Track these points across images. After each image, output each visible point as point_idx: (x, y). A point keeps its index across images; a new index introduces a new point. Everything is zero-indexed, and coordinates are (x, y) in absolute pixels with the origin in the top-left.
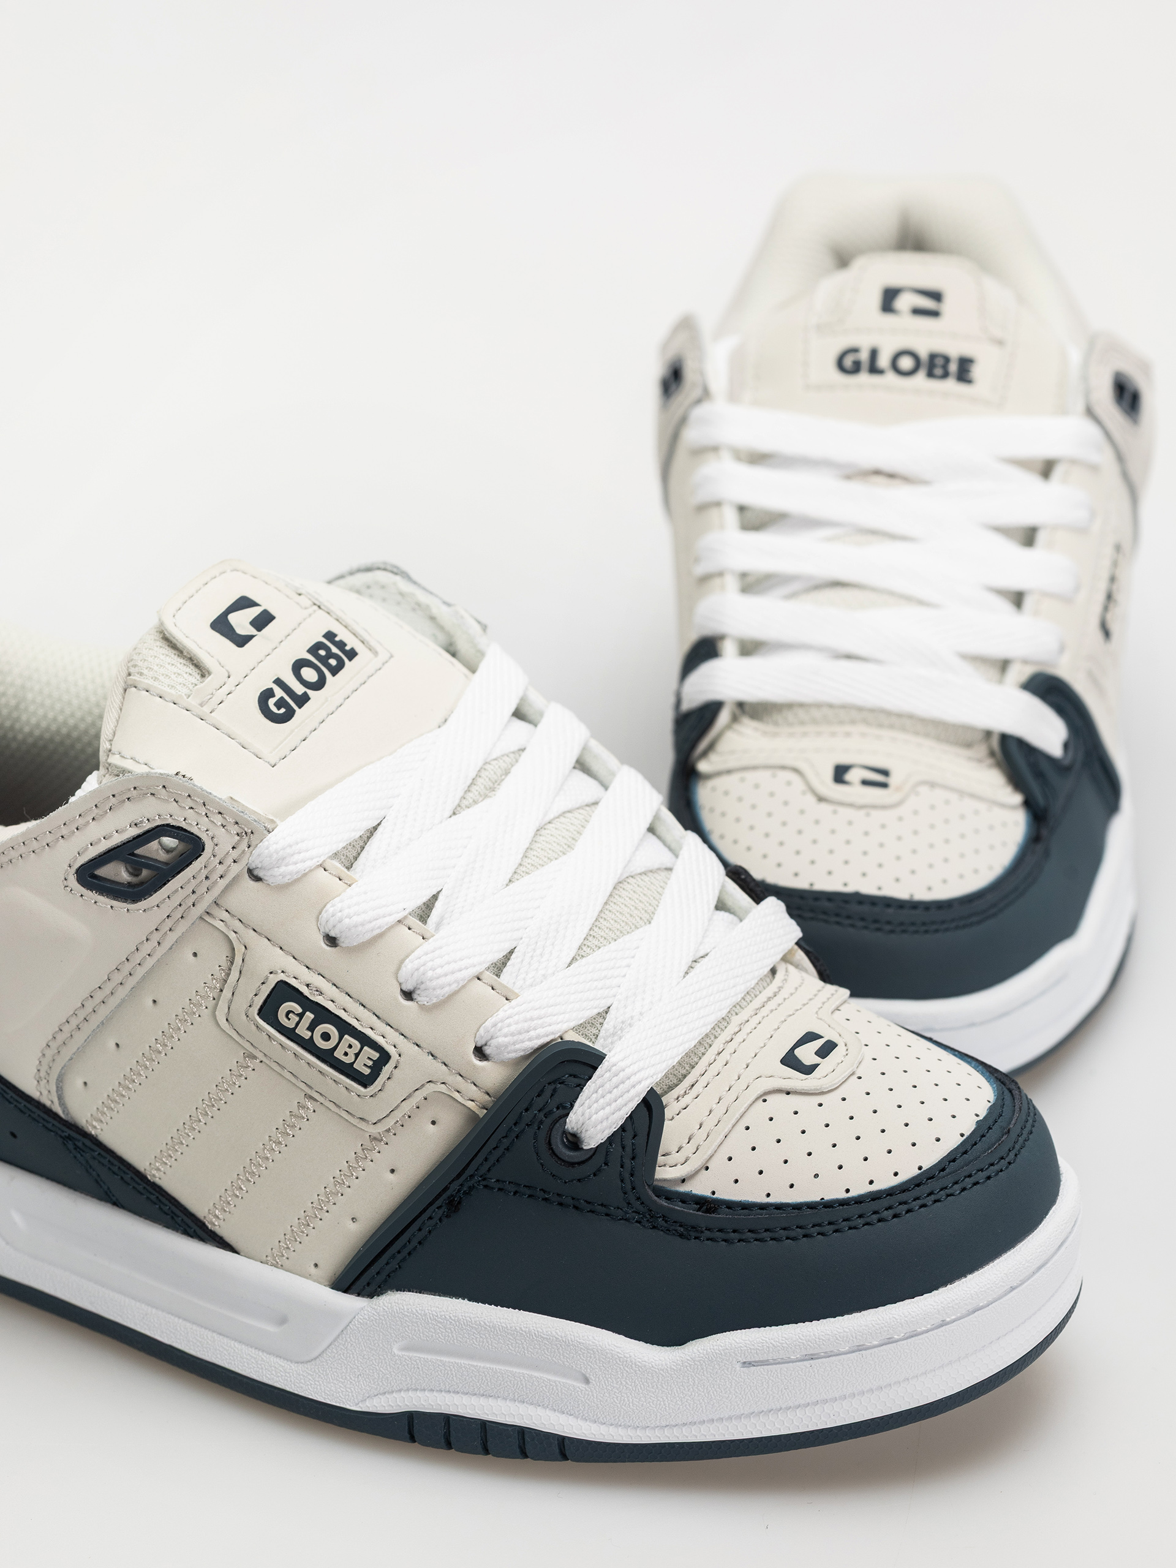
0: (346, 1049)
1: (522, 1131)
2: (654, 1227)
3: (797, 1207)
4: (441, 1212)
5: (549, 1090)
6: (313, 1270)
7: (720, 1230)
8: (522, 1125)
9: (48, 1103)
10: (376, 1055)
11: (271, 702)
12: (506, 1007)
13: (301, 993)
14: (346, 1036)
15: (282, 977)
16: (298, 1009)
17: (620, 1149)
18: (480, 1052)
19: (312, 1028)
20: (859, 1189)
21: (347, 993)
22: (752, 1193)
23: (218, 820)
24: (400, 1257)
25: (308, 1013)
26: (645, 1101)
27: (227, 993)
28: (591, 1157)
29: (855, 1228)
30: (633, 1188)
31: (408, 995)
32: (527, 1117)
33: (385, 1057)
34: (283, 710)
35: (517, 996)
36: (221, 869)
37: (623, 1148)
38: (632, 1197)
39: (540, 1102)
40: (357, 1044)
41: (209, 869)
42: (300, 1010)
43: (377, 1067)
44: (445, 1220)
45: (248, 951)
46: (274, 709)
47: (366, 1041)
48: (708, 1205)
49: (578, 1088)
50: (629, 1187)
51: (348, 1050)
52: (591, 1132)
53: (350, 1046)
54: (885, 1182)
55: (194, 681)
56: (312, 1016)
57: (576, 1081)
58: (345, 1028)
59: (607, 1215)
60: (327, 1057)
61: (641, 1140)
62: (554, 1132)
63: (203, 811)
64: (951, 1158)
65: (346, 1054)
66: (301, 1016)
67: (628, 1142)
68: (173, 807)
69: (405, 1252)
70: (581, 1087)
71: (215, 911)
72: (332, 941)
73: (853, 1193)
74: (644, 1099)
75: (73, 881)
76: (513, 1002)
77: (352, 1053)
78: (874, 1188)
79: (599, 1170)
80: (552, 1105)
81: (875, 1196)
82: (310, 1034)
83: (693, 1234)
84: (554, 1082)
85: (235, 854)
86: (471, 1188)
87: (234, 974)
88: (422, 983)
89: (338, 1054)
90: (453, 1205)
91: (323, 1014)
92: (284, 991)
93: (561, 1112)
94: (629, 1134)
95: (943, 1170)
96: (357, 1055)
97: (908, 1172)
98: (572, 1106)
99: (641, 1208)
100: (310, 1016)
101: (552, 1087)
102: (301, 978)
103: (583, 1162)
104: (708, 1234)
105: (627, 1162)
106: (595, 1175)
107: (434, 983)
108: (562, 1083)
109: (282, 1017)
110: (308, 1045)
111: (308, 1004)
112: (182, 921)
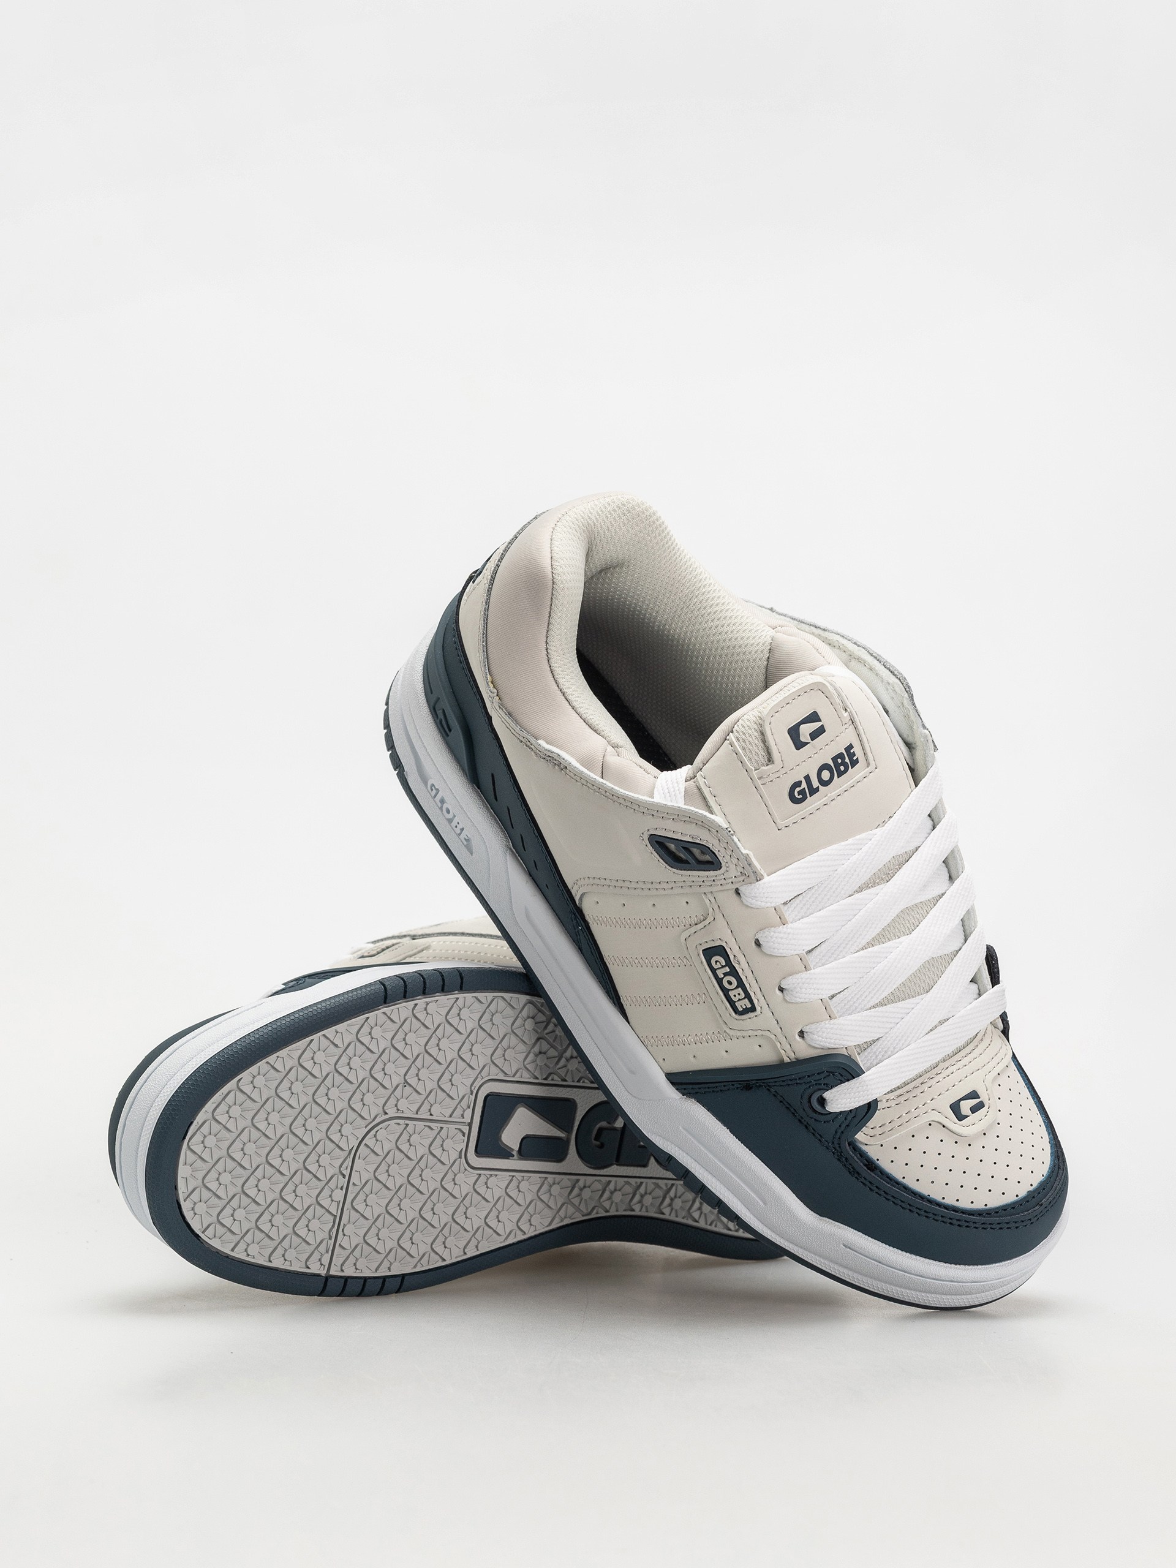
0: (736, 994)
1: (801, 1084)
2: (839, 1160)
3: (915, 1194)
4: (739, 1086)
5: (826, 1074)
6: (661, 1061)
7: (870, 1183)
8: (802, 1081)
9: (574, 894)
10: (749, 1006)
11: (798, 789)
12: (827, 1022)
13: (729, 958)
14: (740, 989)
15: (724, 944)
16: (724, 963)
17: (844, 1119)
18: (802, 1034)
19: (725, 974)
20: (950, 1201)
21: (752, 971)
22: (896, 1171)
23: (735, 861)
24: (707, 1090)
25: (727, 968)
26: (869, 1104)
27: (693, 930)
28: (827, 1114)
29: (937, 1220)
30: (839, 1138)
31: (781, 990)
32: (807, 1079)
33: (753, 1009)
34: (801, 796)
35: (835, 1018)
36: (723, 882)
37: (846, 1119)
38: (836, 1141)
39: (818, 1077)
40: (743, 995)
41: (717, 878)
42: (724, 964)
43: (746, 1011)
44: (739, 1090)
45: (714, 922)
46: (796, 794)
47: (748, 996)
48: (872, 1165)
49: (839, 1081)
50: (838, 1136)
51: (737, 995)
52: (834, 1106)
53: (739, 994)
54: (964, 1204)
55: (763, 761)
56: (728, 970)
57: (841, 1078)
58: (741, 984)
59: (820, 1140)
60: (726, 992)
61: (856, 1121)
62: (816, 1093)
63: (729, 853)
64: (1004, 1208)
65: (735, 996)
66: (723, 967)
67: (849, 1118)
68: (716, 842)
69: (710, 1090)
70: (842, 1082)
71: (709, 895)
72: (758, 943)
73: (945, 1201)
74: (870, 1102)
75: (646, 837)
76: (832, 1021)
77: (738, 997)
78: (957, 1204)
79: (828, 1122)
80: (823, 1081)
81: (955, 1210)
82: (723, 976)
83: (856, 1175)
84: (829, 1072)
85: (734, 880)
86: (760, 1086)
87: (701, 926)
88: (792, 991)
89: (730, 993)
90: (748, 1087)
91: (734, 972)
92: (721, 951)
93: (825, 1087)
94: (852, 1115)
95: (997, 1212)
96: (739, 1000)
97: (979, 1205)
98: (832, 1088)
99: (838, 1148)
100: (727, 969)
101: (828, 1074)
102: (733, 950)
103: (822, 1114)
104: (863, 1180)
105: (843, 1126)
106: (824, 1122)
107: (798, 995)
108: (833, 1075)
109: (713, 961)
110: (719, 981)
111: (728, 963)
112: (689, 888)
